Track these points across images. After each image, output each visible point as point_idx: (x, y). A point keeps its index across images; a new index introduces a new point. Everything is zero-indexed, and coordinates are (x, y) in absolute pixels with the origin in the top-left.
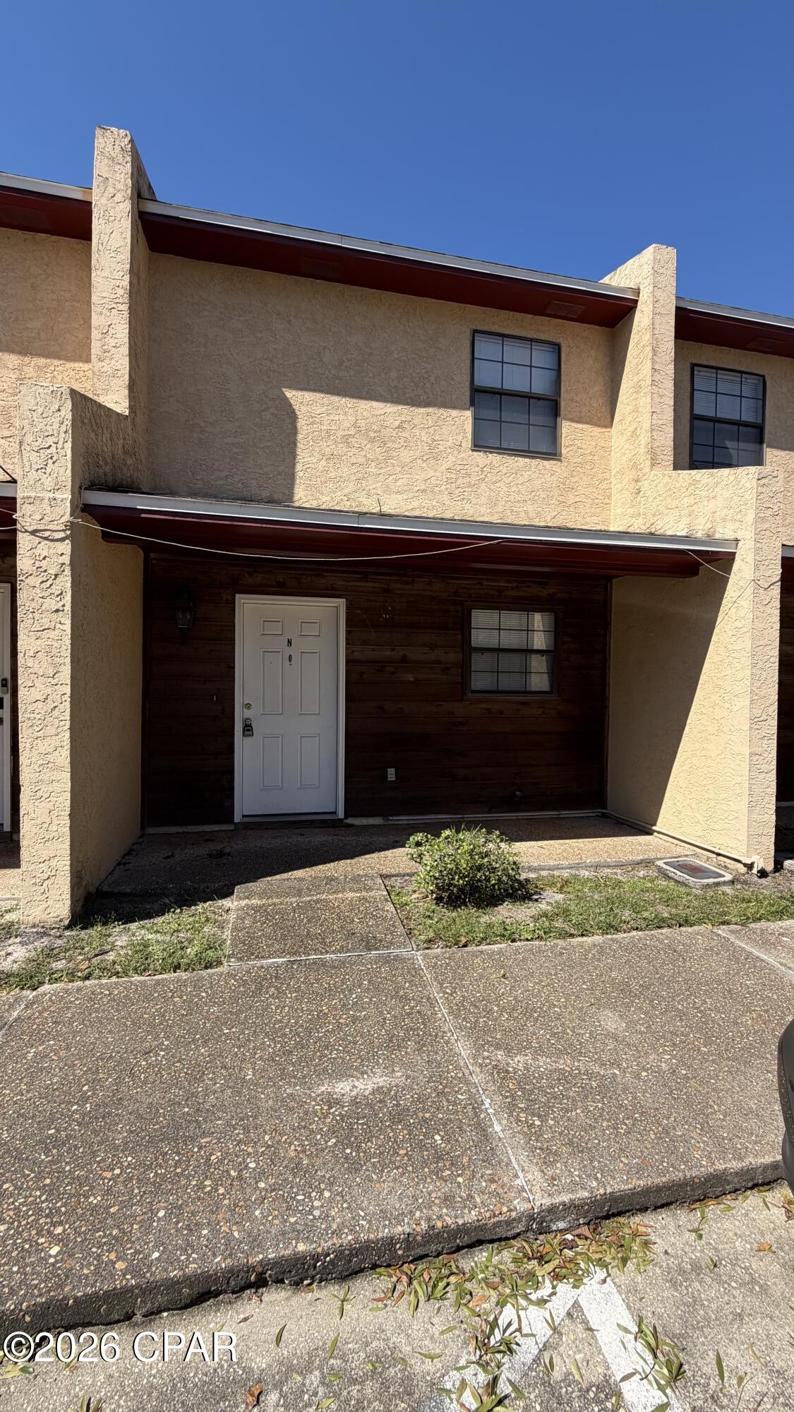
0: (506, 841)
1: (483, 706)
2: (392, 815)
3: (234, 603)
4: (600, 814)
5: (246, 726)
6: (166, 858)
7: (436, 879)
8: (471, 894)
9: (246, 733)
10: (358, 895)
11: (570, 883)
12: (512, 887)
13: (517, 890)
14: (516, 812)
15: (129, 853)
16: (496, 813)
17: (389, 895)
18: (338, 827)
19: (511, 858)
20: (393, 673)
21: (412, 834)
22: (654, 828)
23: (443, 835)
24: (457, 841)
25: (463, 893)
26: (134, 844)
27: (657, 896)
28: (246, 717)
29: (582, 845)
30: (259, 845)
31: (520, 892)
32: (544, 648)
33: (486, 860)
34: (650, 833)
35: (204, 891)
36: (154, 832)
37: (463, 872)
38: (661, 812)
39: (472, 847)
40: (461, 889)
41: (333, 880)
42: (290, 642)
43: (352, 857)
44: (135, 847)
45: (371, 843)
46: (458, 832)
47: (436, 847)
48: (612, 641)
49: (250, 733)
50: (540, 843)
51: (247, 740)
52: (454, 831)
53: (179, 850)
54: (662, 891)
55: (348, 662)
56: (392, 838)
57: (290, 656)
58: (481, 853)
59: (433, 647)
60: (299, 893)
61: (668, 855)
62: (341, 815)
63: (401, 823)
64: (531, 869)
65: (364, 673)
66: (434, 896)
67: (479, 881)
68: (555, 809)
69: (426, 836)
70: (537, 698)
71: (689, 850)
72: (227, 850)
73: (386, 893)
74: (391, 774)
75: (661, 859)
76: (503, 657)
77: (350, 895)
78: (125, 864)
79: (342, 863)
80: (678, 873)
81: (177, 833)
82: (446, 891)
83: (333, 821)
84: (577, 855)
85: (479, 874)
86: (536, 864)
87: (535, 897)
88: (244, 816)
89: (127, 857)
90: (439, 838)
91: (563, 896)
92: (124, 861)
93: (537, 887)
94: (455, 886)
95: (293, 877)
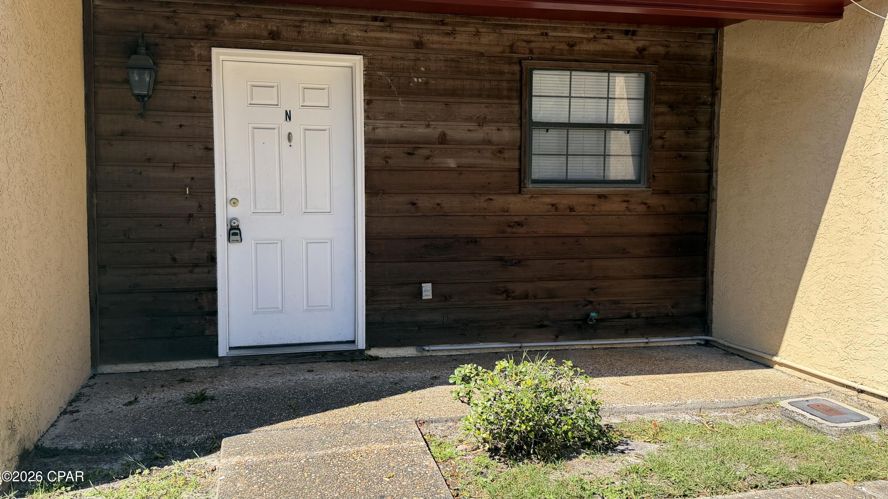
0: (582, 374)
1: (548, 200)
2: (428, 345)
3: (210, 61)
4: (703, 342)
5: (232, 228)
6: (126, 405)
7: (491, 423)
8: (535, 444)
9: (232, 238)
10: (388, 447)
11: (666, 429)
12: (591, 435)
13: (596, 439)
14: (591, 339)
15: (77, 398)
16: (565, 340)
17: (428, 446)
18: (357, 360)
19: (589, 397)
20: (428, 158)
21: (455, 368)
22: (775, 359)
23: (498, 368)
24: (516, 374)
25: (526, 443)
26: (83, 387)
27: (781, 445)
28: (231, 216)
29: (680, 381)
30: (253, 385)
31: (600, 442)
32: (628, 122)
33: (556, 398)
34: (768, 366)
35: (180, 446)
36: (109, 371)
37: (526, 413)
38: (785, 338)
39: (536, 381)
40: (524, 438)
41: (353, 428)
42: (288, 116)
43: (377, 399)
44: (85, 390)
45: (402, 381)
46: (517, 363)
47: (490, 382)
48: (722, 110)
49: (238, 237)
50: (624, 379)
51: (234, 247)
52: (512, 361)
53: (145, 393)
54: (788, 438)
55: (368, 142)
56: (429, 374)
57: (290, 134)
58: (549, 389)
59: (482, 122)
60: (309, 445)
61: (795, 393)
62: (361, 344)
63: (440, 354)
64: (613, 413)
65: (390, 158)
66: (487, 446)
67: (547, 426)
68: (642, 335)
69: (476, 369)
70: (621, 189)
71: (820, 386)
72: (210, 392)
73: (423, 443)
74: (427, 291)
75: (786, 398)
76: (574, 134)
77: (377, 446)
78: (72, 413)
79: (365, 405)
80: (809, 416)
81: (142, 372)
82: (503, 440)
83: (353, 352)
84: (674, 394)
85: (546, 418)
86: (620, 406)
87: (620, 448)
88: (231, 348)
89: (74, 404)
90: (492, 371)
91: (657, 446)
92: (70, 408)
93: (621, 435)
94: (516, 432)
95: (300, 425)
